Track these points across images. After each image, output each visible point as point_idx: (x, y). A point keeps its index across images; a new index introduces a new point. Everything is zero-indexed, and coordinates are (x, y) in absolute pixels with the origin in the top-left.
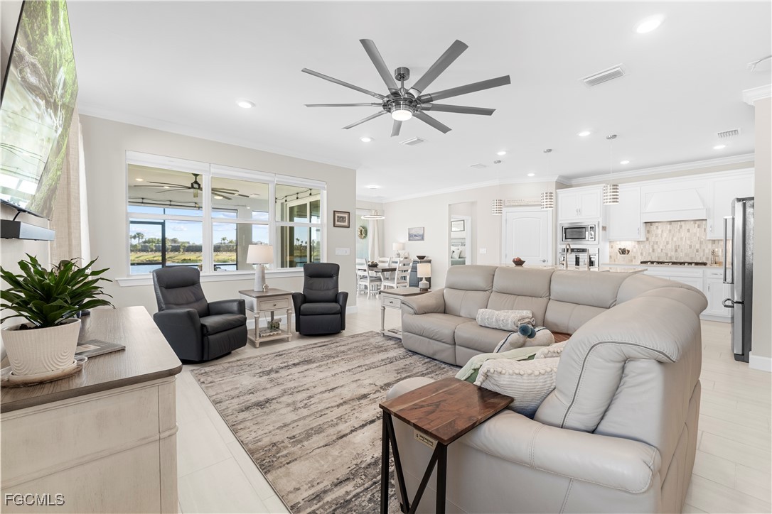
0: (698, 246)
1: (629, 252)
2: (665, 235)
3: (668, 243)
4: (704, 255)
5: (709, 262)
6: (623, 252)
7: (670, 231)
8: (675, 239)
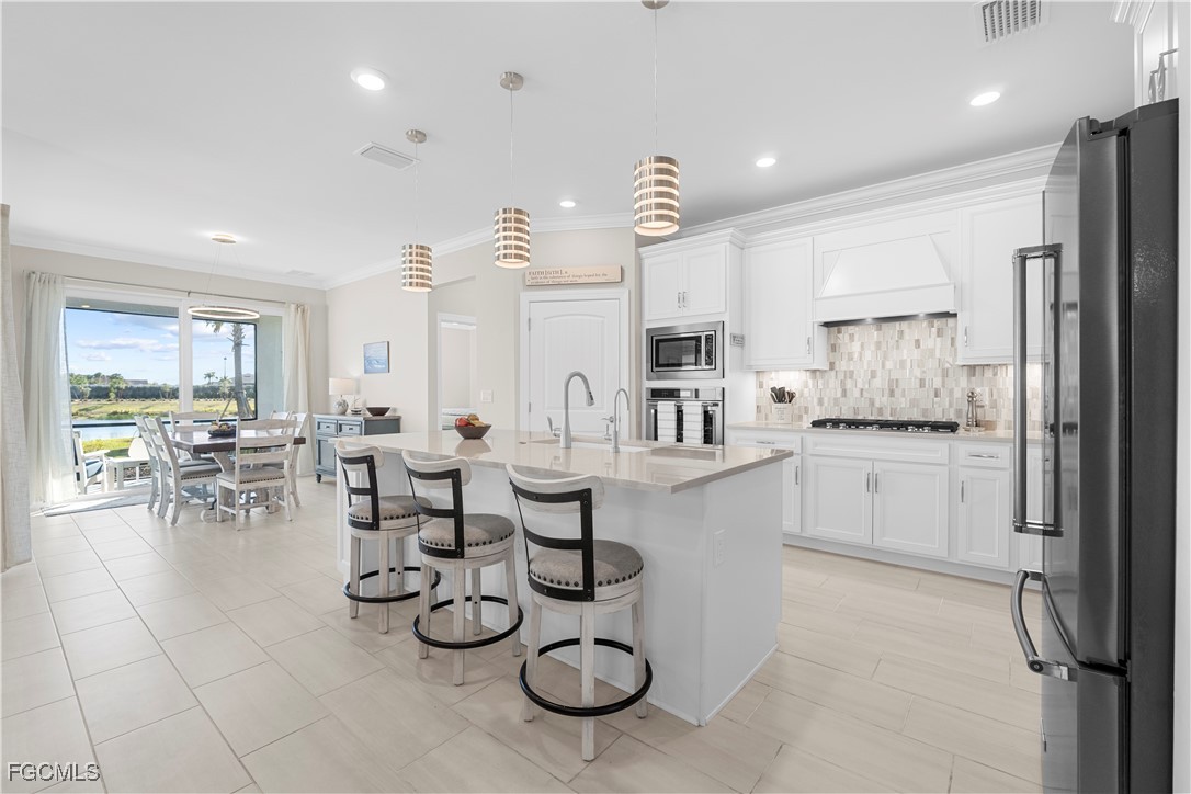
0: (938, 383)
1: (792, 396)
2: (868, 355)
3: (873, 374)
4: (951, 405)
5: (962, 422)
6: (781, 396)
7: (878, 345)
8: (889, 365)
